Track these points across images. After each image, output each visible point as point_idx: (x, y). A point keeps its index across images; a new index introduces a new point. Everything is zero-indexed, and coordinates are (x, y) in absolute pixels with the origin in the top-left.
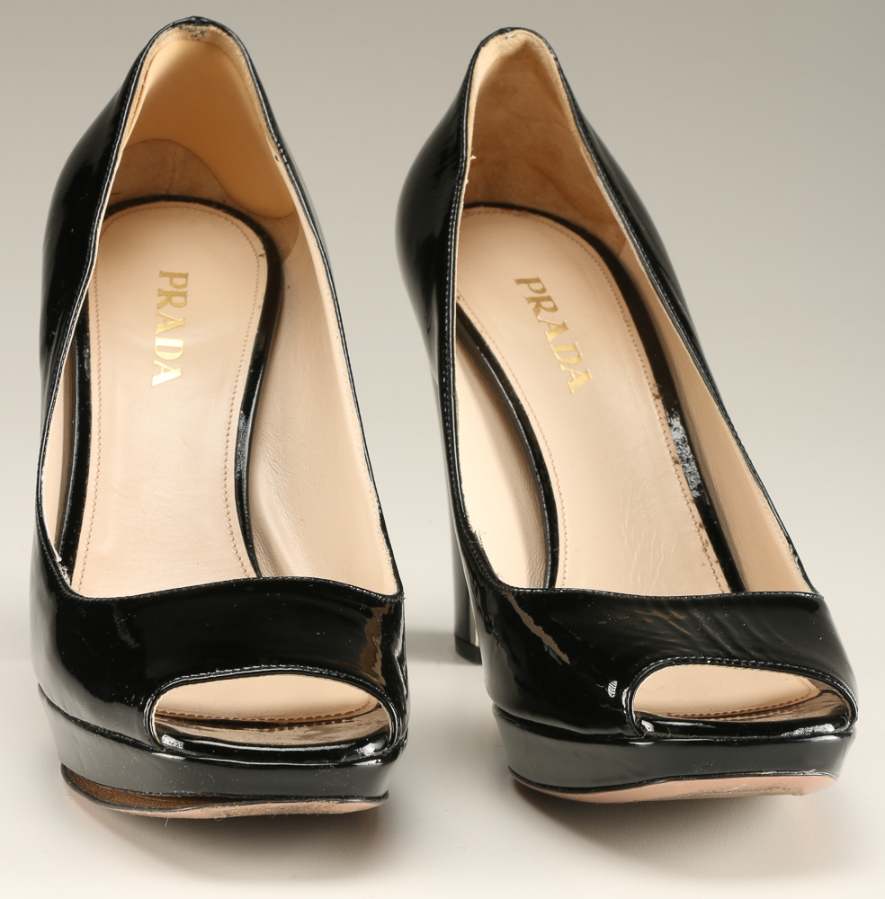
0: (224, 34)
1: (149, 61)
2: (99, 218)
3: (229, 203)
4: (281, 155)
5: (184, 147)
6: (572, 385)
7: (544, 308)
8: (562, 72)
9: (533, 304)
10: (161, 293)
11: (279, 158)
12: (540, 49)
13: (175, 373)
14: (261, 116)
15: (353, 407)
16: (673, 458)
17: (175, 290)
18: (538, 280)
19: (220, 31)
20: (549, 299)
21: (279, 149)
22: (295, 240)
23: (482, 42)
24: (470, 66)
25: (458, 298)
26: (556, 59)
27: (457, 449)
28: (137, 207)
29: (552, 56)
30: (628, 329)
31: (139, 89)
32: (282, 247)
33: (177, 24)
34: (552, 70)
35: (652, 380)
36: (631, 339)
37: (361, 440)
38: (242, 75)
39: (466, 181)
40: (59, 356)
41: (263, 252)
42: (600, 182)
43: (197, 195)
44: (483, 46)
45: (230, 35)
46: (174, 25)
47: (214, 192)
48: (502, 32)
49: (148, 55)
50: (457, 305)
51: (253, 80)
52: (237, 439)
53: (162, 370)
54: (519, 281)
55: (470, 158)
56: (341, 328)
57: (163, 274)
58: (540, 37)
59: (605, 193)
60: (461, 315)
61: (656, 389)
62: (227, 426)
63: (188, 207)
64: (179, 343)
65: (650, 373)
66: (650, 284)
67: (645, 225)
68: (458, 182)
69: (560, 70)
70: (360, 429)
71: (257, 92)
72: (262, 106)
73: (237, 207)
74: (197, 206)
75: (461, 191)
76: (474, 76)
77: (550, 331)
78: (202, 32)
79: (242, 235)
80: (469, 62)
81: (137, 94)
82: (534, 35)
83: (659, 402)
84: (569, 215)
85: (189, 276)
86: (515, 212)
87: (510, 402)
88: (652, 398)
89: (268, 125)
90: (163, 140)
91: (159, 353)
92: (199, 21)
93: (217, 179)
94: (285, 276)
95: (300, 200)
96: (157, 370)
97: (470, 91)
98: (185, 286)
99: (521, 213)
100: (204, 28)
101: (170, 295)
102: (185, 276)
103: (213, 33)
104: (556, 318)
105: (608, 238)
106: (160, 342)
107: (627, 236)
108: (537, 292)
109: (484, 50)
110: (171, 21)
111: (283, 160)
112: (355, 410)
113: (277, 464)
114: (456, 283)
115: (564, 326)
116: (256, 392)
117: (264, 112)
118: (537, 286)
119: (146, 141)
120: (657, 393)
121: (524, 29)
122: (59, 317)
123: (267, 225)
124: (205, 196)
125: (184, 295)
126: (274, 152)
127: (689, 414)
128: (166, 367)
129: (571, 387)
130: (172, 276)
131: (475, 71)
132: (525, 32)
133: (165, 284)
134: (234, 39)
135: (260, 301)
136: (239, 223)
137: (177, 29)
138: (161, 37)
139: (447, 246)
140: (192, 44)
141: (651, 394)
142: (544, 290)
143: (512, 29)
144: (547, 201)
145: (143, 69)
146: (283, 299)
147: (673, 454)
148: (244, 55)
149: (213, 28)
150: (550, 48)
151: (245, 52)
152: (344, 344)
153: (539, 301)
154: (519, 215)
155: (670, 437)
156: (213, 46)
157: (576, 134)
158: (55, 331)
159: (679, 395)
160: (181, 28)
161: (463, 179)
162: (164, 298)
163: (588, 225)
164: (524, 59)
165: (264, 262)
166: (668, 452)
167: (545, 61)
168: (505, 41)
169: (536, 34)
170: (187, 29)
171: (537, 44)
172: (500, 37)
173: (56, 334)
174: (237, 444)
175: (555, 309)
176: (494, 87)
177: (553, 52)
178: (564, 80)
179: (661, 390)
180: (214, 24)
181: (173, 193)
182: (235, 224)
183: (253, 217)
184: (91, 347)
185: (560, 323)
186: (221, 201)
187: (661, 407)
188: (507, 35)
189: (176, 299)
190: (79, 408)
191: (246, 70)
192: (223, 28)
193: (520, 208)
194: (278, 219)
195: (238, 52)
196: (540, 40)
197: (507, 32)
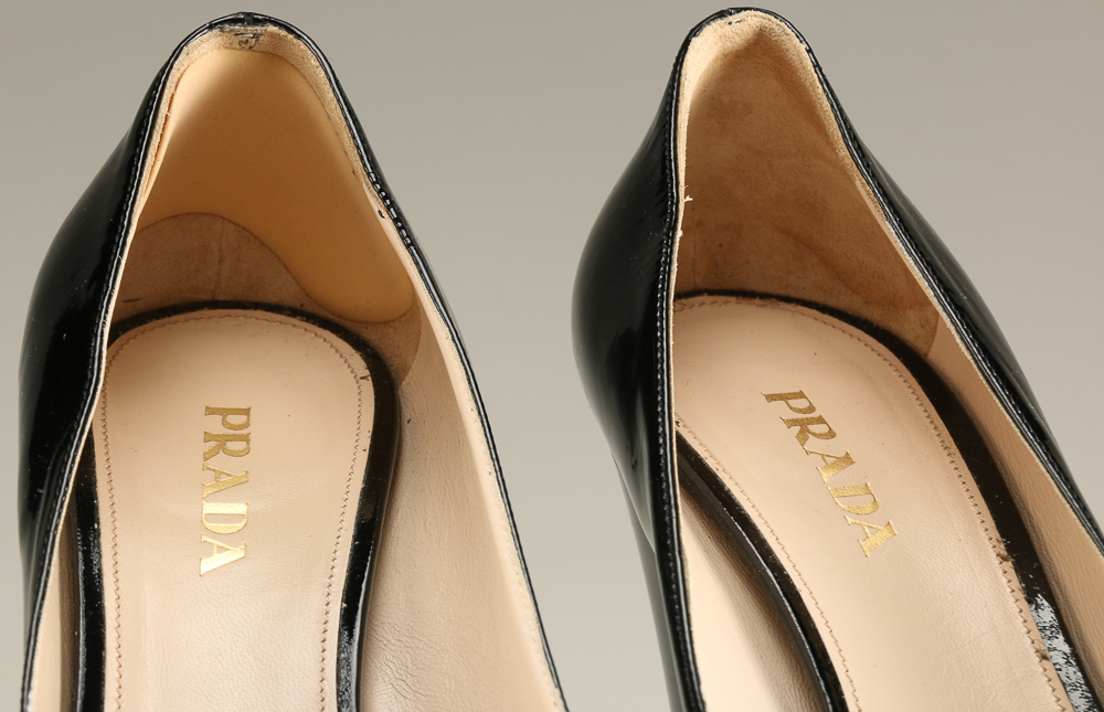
0: (291, 36)
1: (175, 80)
2: (107, 312)
3: (309, 307)
4: (388, 208)
5: (235, 224)
6: (866, 545)
7: (814, 434)
8: (820, 70)
9: (797, 429)
10: (208, 437)
11: (385, 214)
12: (784, 37)
13: (237, 554)
14: (354, 155)
15: (522, 578)
16: (1037, 651)
17: (232, 432)
18: (801, 395)
19: (283, 33)
20: (821, 420)
21: (384, 199)
22: (416, 350)
23: (692, 30)
24: (675, 66)
25: (677, 423)
26: (809, 51)
27: (690, 633)
28: (167, 319)
29: (803, 47)
30: (949, 459)
31: (160, 120)
32: (395, 364)
33: (216, 24)
34: (804, 68)
35: (995, 534)
36: (956, 473)
37: (536, 626)
38: (320, 98)
39: (679, 233)
40: (50, 521)
41: (367, 372)
42: (890, 230)
43: (259, 300)
44: (695, 35)
45: (299, 37)
46: (211, 27)
47: (287, 293)
48: (721, 14)
49: (173, 70)
50: (678, 434)
51: (338, 100)
52: (339, 646)
53: (215, 549)
54: (771, 398)
55: (684, 200)
56: (496, 459)
57: (210, 411)
58: (784, 20)
59: (899, 246)
60: (684, 447)
61: (1002, 546)
62: (322, 627)
63: (245, 316)
64: (241, 508)
65: (990, 523)
66: (982, 378)
67: (966, 294)
68: (668, 235)
69: (817, 66)
70: (533, 609)
71: (346, 118)
72: (354, 138)
73: (323, 313)
74: (259, 313)
75: (672, 246)
76: (683, 79)
77: (827, 466)
78: (256, 36)
79: (333, 351)
80: (674, 61)
81: (159, 128)
82: (772, 18)
83: (1009, 565)
84: (843, 301)
85: (251, 412)
86: (757, 301)
87: (768, 571)
88: (996, 561)
89: (364, 165)
90: (202, 214)
91: (208, 525)
92: (251, 19)
93: (288, 271)
94: (403, 406)
95: (421, 272)
96: (208, 550)
97: (677, 101)
98: (246, 425)
99: (767, 302)
100: (259, 29)
101: (222, 441)
102: (246, 412)
103: (272, 35)
104: (835, 448)
105: (909, 330)
106: (209, 508)
107: (939, 309)
108: (801, 411)
109: (695, 42)
110: (207, 21)
111: (390, 215)
112: (523, 580)
113: (403, 684)
114: (672, 383)
115: (847, 459)
116: (366, 574)
117: (358, 148)
118: (801, 404)
119: (175, 217)
120: (1004, 553)
121: (757, 10)
122: (47, 466)
123: (371, 335)
124: (273, 299)
125: (246, 438)
126: (376, 205)
127: (1058, 583)
128: (221, 544)
129: (865, 548)
130: (225, 412)
131: (683, 72)
132: (758, 13)
133: (215, 425)
134: (306, 43)
135: (366, 441)
136: (327, 334)
137: (216, 31)
138: (194, 43)
139: (656, 339)
140: (241, 56)
141: (995, 555)
142: (811, 409)
143: (739, 10)
144: (808, 281)
145: (166, 91)
146: (401, 439)
147: (1037, 645)
148: (322, 65)
149: (272, 28)
150: (799, 35)
151: (324, 62)
152: (502, 483)
153: (806, 424)
154: (765, 306)
155: (1030, 619)
156: (274, 57)
157: (849, 161)
158: (42, 488)
159: (1039, 555)
160: (222, 30)
161: (674, 229)
162: (213, 444)
163: (874, 314)
164: (759, 55)
165: (368, 388)
166: (1029, 641)
167: (792, 55)
168: (727, 27)
169: (776, 16)
170: (231, 31)
171: (778, 31)
172: (719, 21)
173: (43, 492)
174: (339, 653)
175: (831, 434)
176: (714, 103)
177: (803, 40)
178: (825, 81)
179: (1009, 548)
180: (275, 23)
181: (221, 298)
182: (321, 337)
183: (348, 325)
184: (101, 520)
185: (843, 455)
186: (297, 304)
187: (1012, 574)
188: (730, 18)
189: (232, 446)
190: (86, 612)
191: (327, 87)
192: (289, 29)
193: (765, 296)
194: (386, 323)
195: (314, 62)
196: (782, 24)
197: (731, 14)
